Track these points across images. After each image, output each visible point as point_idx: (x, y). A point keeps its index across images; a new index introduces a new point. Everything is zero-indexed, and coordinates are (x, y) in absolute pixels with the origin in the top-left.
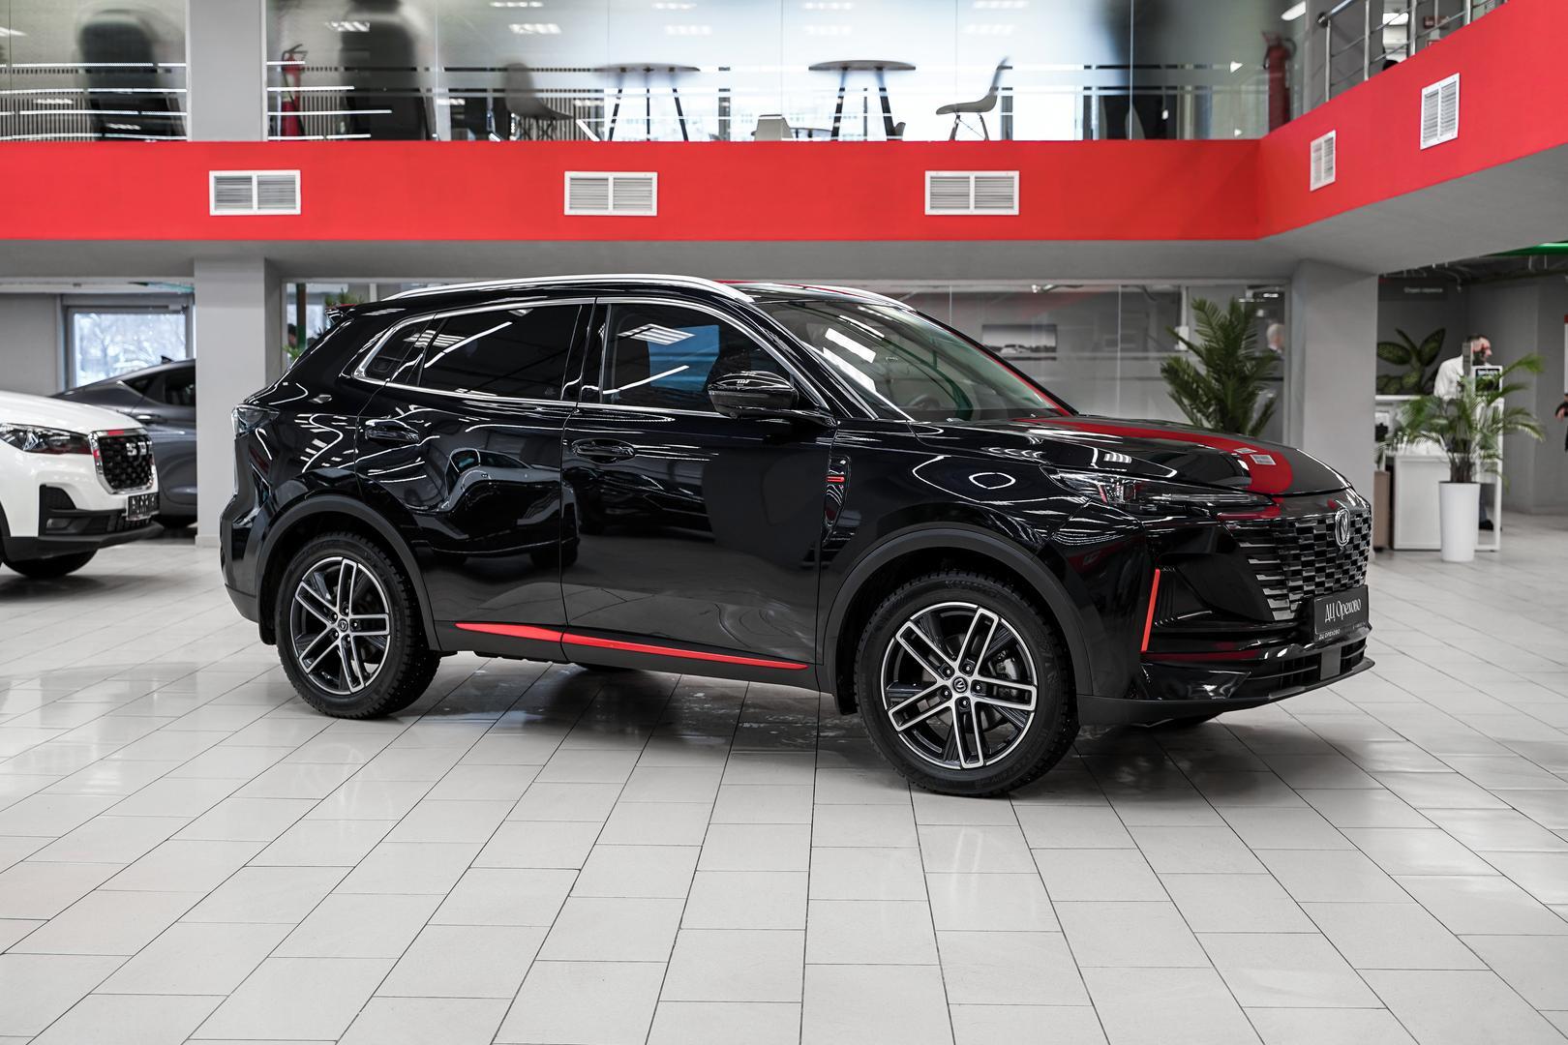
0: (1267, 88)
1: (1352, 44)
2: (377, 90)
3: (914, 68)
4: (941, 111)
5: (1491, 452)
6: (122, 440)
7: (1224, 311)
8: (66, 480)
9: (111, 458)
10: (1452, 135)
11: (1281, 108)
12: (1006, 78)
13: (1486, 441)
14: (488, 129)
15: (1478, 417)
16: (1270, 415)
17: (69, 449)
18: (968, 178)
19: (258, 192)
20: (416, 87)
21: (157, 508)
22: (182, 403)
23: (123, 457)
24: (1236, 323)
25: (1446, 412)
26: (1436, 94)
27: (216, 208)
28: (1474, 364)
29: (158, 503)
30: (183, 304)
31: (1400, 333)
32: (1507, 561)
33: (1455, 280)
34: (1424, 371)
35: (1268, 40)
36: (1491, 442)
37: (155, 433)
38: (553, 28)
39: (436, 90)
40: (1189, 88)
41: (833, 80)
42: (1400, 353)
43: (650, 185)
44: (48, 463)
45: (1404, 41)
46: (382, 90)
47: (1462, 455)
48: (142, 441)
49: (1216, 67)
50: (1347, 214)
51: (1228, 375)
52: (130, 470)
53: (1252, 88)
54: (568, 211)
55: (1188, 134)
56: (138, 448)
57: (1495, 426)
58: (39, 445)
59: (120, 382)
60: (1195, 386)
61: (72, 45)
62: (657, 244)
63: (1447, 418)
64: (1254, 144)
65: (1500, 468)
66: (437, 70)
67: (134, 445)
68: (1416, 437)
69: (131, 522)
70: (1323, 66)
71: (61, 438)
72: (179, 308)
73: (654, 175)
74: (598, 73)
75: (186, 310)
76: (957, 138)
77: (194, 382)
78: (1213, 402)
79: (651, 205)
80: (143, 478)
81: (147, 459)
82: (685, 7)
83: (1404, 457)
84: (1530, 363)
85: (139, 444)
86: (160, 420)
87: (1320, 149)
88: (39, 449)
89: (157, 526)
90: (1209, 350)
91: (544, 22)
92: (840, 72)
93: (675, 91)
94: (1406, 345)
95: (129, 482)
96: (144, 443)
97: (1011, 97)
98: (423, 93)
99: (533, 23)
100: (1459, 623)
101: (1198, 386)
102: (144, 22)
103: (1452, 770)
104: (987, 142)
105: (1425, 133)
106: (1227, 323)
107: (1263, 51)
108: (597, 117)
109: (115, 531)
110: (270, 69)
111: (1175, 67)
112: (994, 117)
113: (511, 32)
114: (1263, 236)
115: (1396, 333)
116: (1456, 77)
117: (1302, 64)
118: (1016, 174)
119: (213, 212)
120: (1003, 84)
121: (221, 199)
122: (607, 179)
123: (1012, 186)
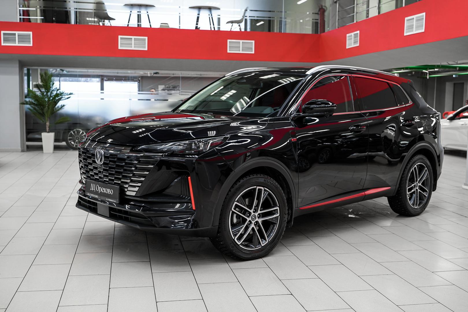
1: (349, 7)
2: (53, 8)
3: (220, 9)
4: (228, 23)
10: (421, 31)
11: (323, 26)
18: (240, 42)
19: (18, 38)
20: (66, 7)
26: (412, 19)
35: (319, 6)
39: (71, 8)
41: (196, 12)
43: (145, 41)
46: (55, 8)
54: (119, 48)
62: (147, 59)
70: (335, 14)
73: (146, 38)
76: (232, 30)
79: (145, 47)
87: (351, 39)
92: (198, 9)
93: (147, 12)
98: (68, 9)
105: (407, 31)
107: (318, 9)
114: (322, 62)
116: (423, 14)
117: (329, 13)
118: (253, 42)
119: (3, 44)
120: (246, 15)
121: (5, 40)
122: (132, 39)
123: (252, 45)
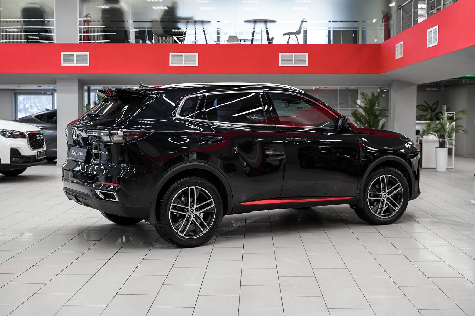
0: (383, 28)
1: (408, 15)
2: (112, 28)
3: (276, 22)
4: (284, 35)
5: (451, 138)
6: (35, 134)
7: (370, 96)
8: (18, 146)
9: (32, 140)
10: (436, 44)
12: (304, 25)
13: (449, 135)
14: (146, 39)
15: (447, 128)
16: (384, 127)
17: (19, 137)
18: (292, 55)
19: (76, 59)
20: (124, 27)
21: (46, 155)
22: (52, 123)
23: (35, 139)
24: (374, 99)
25: (437, 126)
26: (431, 31)
27: (63, 63)
28: (446, 112)
29: (46, 153)
30: (52, 92)
31: (425, 102)
32: (456, 171)
33: (442, 86)
34: (432, 114)
35: (383, 14)
36: (451, 135)
37: (45, 132)
39: (130, 28)
40: (361, 28)
41: (251, 25)
42: (425, 108)
43: (196, 57)
44: (13, 141)
46: (114, 27)
47: (443, 139)
48: (41, 134)
49: (369, 22)
50: (406, 67)
51: (371, 115)
52: (37, 143)
53: (380, 27)
54: (171, 65)
55: (360, 42)
56: (40, 137)
57: (452, 131)
59: (33, 117)
60: (361, 118)
61: (19, 14)
62: (198, 75)
63: (438, 128)
64: (380, 45)
65: (454, 143)
66: (131, 22)
67: (39, 136)
68: (428, 134)
69: (38, 159)
70: (400, 21)
71: (17, 133)
72: (50, 93)
73: (197, 54)
75: (52, 94)
76: (289, 43)
77: (56, 117)
78: (367, 123)
79: (196, 63)
80: (41, 146)
81: (43, 140)
82: (206, 2)
83: (425, 140)
84: (463, 112)
86: (46, 128)
87: (398, 47)
88: (10, 137)
89: (46, 161)
90: (365, 107)
92: (254, 23)
93: (203, 28)
94: (427, 106)
95: (37, 147)
97: (306, 31)
98: (127, 29)
99: (160, 6)
101: (362, 118)
102: (41, 7)
103: (432, 232)
104: (298, 44)
105: (428, 43)
106: (371, 99)
107: (382, 17)
109: (33, 162)
110: (80, 21)
112: (301, 36)
113: (152, 9)
114: (382, 73)
115: (424, 102)
116: (437, 27)
117: (393, 22)
118: (307, 54)
119: (62, 65)
121: (65, 61)
122: (183, 55)
123: (306, 58)
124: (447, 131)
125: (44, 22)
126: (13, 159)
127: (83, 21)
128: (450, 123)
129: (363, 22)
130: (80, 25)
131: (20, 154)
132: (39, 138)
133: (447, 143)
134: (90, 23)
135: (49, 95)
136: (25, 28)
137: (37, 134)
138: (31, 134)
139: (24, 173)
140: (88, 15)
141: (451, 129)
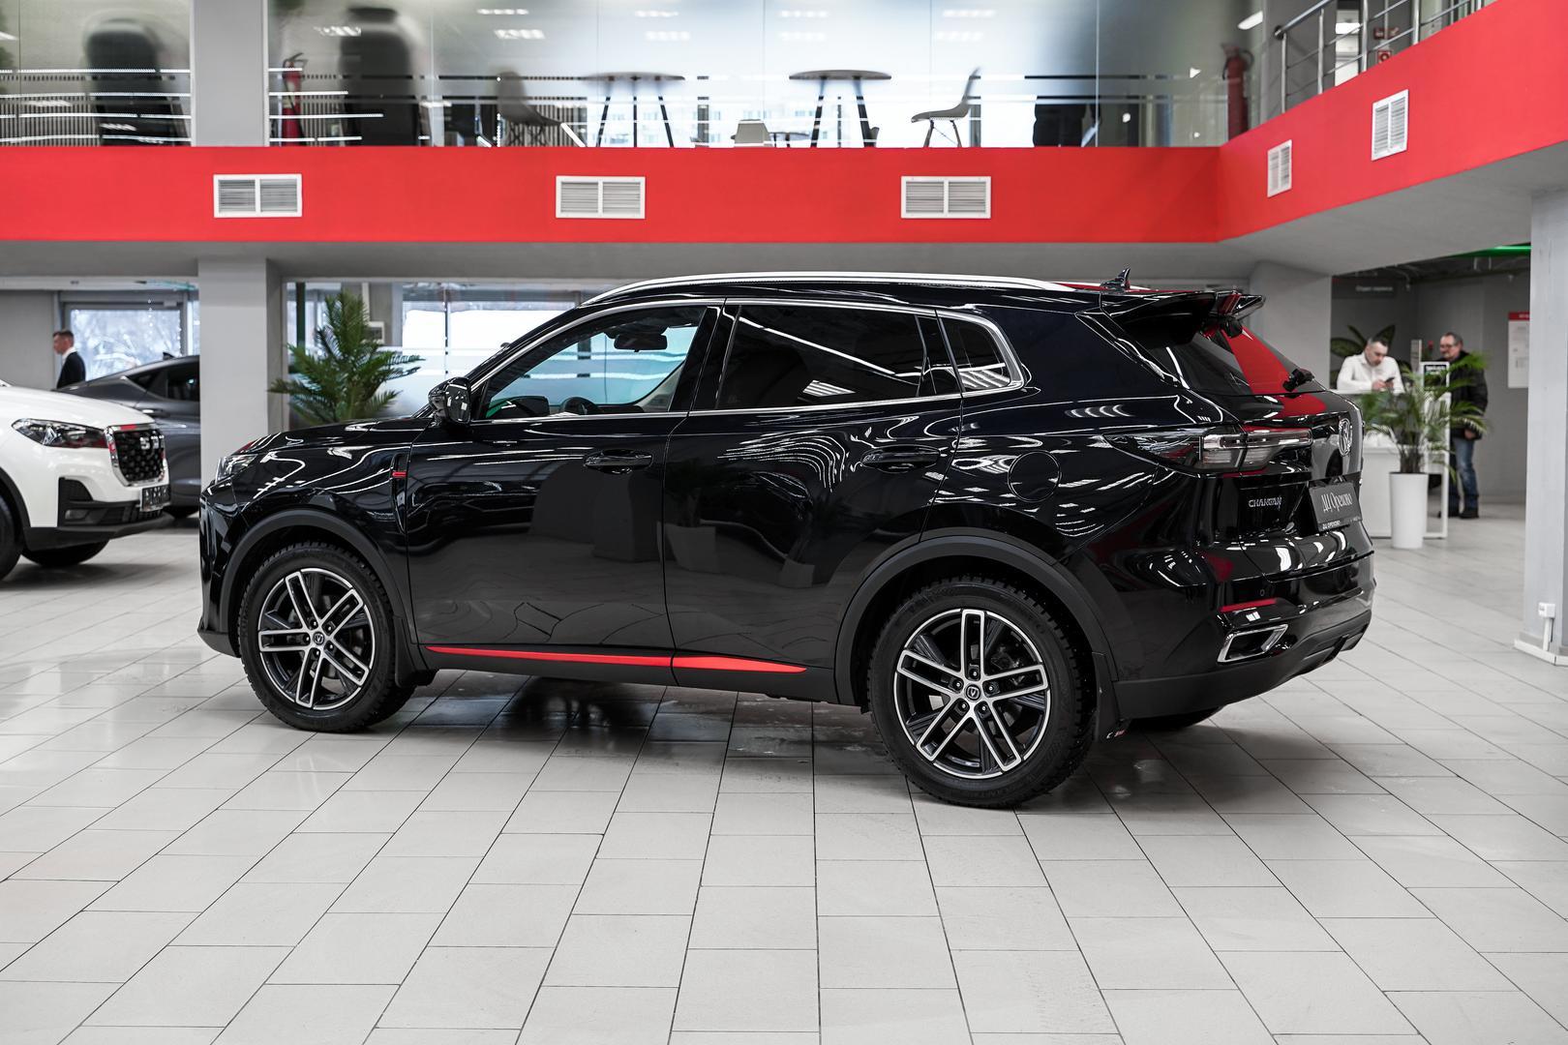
0: (1226, 97)
1: (1307, 56)
2: (370, 97)
3: (889, 78)
4: (916, 118)
5: (1439, 444)
6: (136, 434)
8: (83, 472)
9: (126, 452)
10: (1402, 147)
11: (1240, 118)
12: (976, 87)
13: (1434, 434)
14: (476, 133)
15: (1426, 411)
17: (85, 443)
18: (943, 183)
19: (261, 196)
20: (412, 94)
21: (169, 500)
22: (183, 398)
23: (136, 450)
25: (1396, 405)
26: (1386, 108)
27: (220, 210)
28: (1423, 360)
29: (169, 494)
30: (180, 301)
31: (1352, 329)
32: (1453, 548)
33: (1405, 278)
35: (1227, 52)
36: (1438, 434)
37: (163, 427)
38: (537, 34)
39: (428, 97)
40: (1151, 97)
41: (812, 88)
43: (638, 189)
44: (66, 456)
45: (1356, 50)
46: (378, 96)
47: (1411, 447)
48: (153, 435)
49: (1176, 77)
50: (1301, 220)
52: (143, 463)
53: (1211, 97)
54: (559, 214)
55: (1150, 140)
56: (151, 442)
57: (1442, 419)
58: (57, 439)
59: (124, 378)
61: (80, 53)
62: (645, 246)
63: (1396, 412)
64: (1214, 152)
65: (1447, 460)
66: (433, 78)
67: (148, 439)
68: (1368, 430)
69: (144, 513)
70: (1279, 77)
71: (78, 432)
72: (175, 304)
73: (642, 180)
74: (586, 82)
75: (180, 306)
76: (931, 145)
79: (639, 208)
80: (155, 472)
81: (159, 452)
82: (666, 15)
85: (152, 438)
86: (166, 414)
87: (1277, 157)
88: (58, 444)
89: (169, 517)
91: (529, 28)
92: (819, 81)
93: (661, 98)
94: (1357, 341)
95: (142, 475)
96: (156, 438)
97: (980, 105)
98: (419, 101)
99: (518, 28)
100: (1409, 607)
102: (148, 29)
104: (960, 148)
105: (1376, 146)
107: (1223, 62)
108: (580, 121)
109: (129, 522)
110: (272, 76)
111: (1137, 77)
112: (964, 124)
113: (496, 36)
114: (1223, 239)
115: (1348, 330)
116: (1405, 94)
117: (1260, 74)
118: (988, 180)
119: (218, 214)
120: (973, 93)
121: (225, 202)
122: (597, 184)
123: (984, 191)
124: (1427, 420)
125: (157, 77)
126: (68, 513)
127: (280, 77)
128: (1437, 397)
129: (1159, 77)
130: (271, 89)
131: (89, 498)
132: (148, 447)
133: (1426, 459)
134: (305, 83)
135: (170, 308)
136: (98, 98)
137: (143, 434)
138: (124, 435)
139: (101, 558)
140: (298, 58)
141: (1437, 415)
